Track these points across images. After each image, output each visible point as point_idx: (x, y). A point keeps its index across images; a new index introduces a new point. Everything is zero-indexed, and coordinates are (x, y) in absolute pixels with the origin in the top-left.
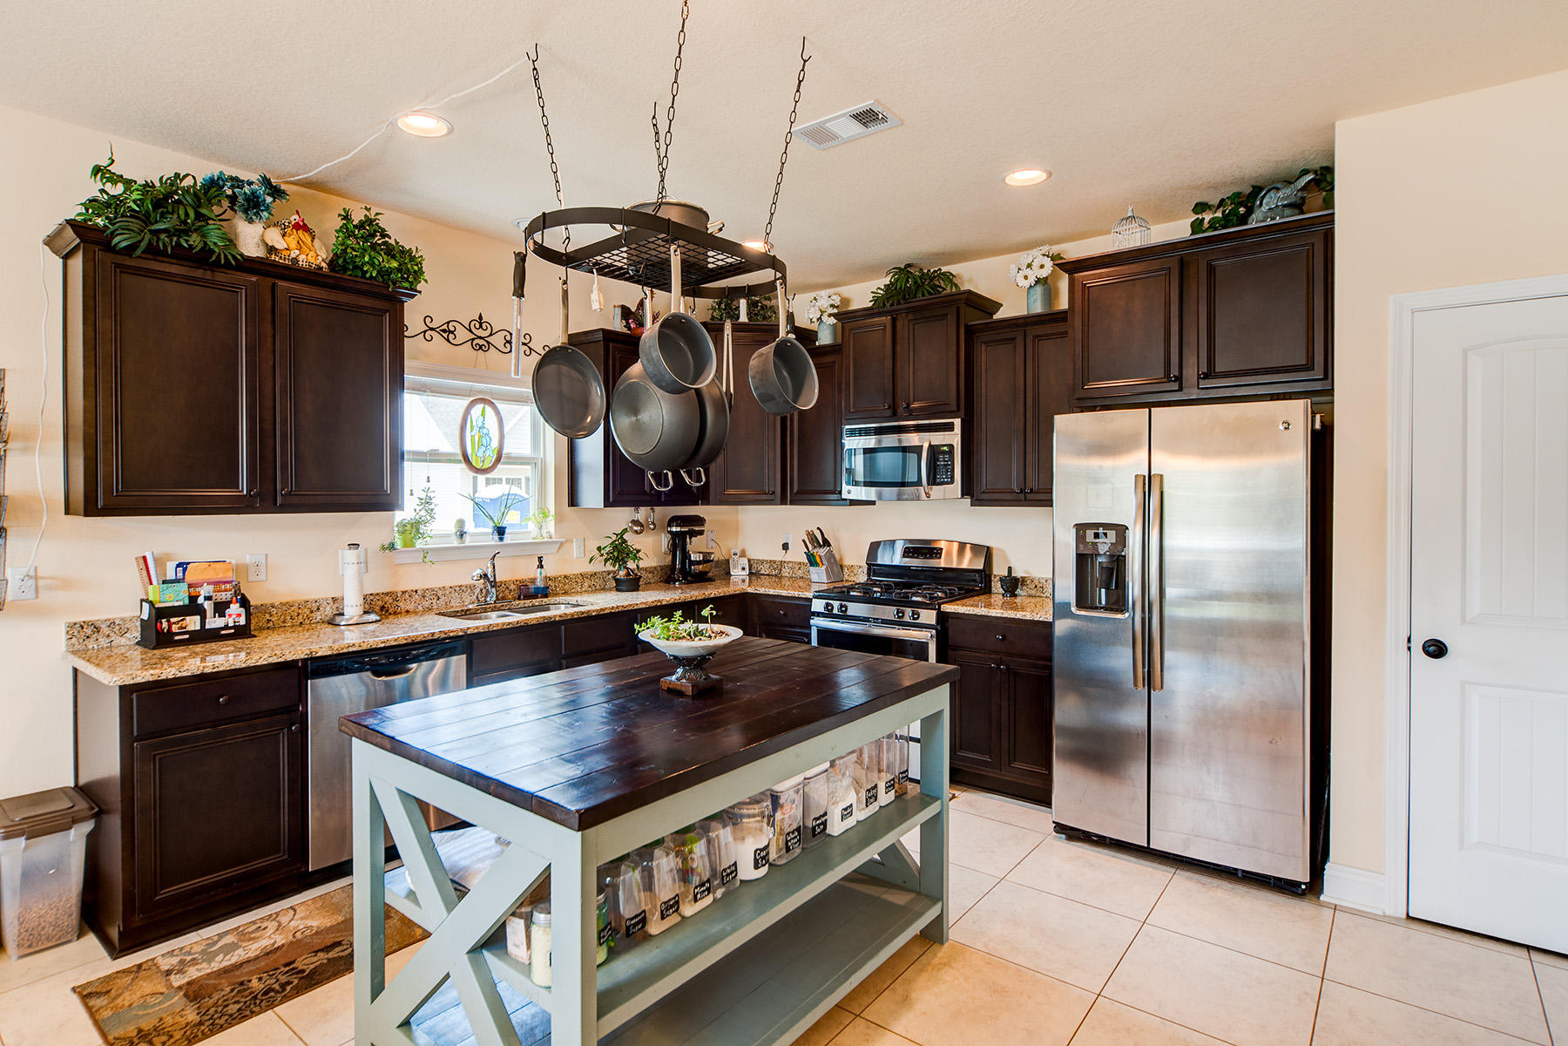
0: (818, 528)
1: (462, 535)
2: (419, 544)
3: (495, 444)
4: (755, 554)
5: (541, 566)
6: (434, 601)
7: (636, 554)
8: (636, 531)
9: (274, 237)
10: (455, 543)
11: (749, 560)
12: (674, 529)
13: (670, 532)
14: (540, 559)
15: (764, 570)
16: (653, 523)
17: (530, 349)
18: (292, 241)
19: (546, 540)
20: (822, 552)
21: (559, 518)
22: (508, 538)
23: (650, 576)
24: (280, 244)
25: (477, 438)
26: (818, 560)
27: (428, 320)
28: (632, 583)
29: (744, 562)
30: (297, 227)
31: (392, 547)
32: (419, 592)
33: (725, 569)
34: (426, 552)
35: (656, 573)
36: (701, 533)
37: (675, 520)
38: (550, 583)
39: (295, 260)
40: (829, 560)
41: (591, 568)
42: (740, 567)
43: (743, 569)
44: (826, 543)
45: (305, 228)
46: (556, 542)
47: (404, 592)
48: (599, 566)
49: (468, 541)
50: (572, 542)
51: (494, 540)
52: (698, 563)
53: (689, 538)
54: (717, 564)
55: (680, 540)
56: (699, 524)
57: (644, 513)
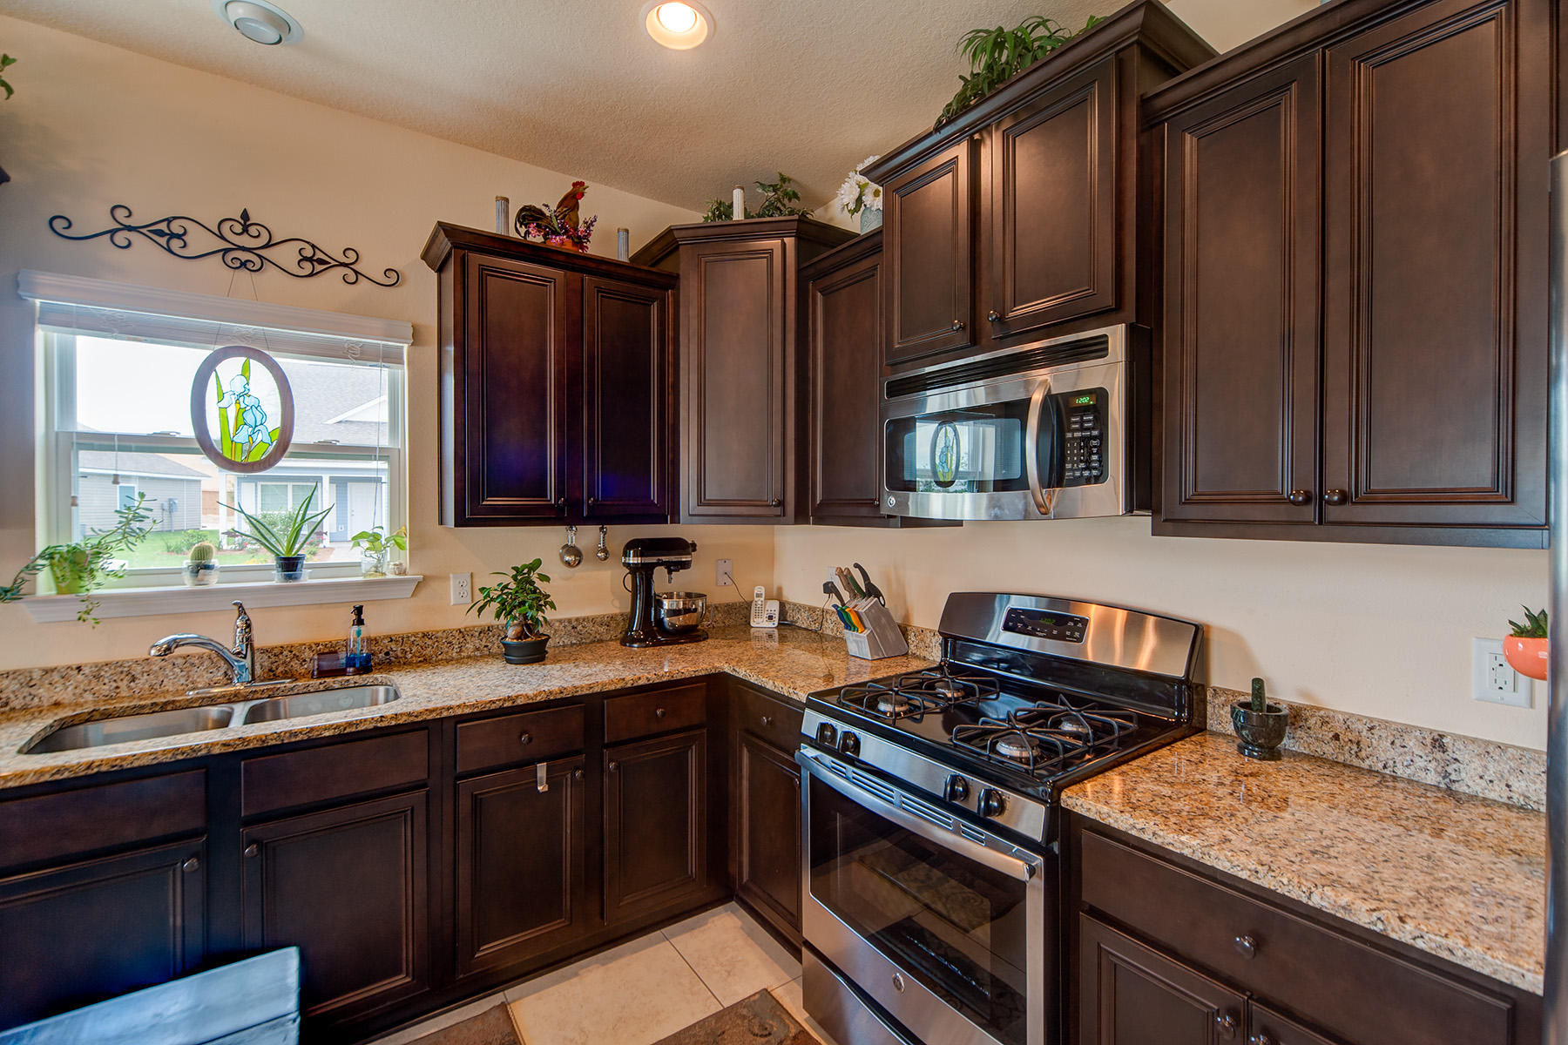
0: (857, 566)
1: (202, 570)
2: (92, 587)
3: (274, 422)
4: (794, 595)
5: (360, 622)
6: (123, 685)
7: (542, 601)
8: (568, 563)
10: (188, 584)
11: (782, 605)
12: (632, 560)
13: (627, 565)
14: (359, 610)
15: (803, 620)
16: (605, 550)
17: (356, 272)
19: (390, 576)
20: (864, 605)
21: (416, 544)
22: (306, 577)
23: (601, 629)
25: (232, 413)
26: (854, 620)
27: (121, 214)
28: (532, 650)
29: (774, 607)
32: (86, 670)
35: (613, 624)
36: (685, 565)
37: (634, 545)
38: (393, 646)
40: (876, 622)
41: (473, 620)
42: (765, 615)
43: (770, 618)
44: (872, 591)
46: (413, 580)
47: (47, 671)
48: (489, 617)
49: (215, 581)
50: (446, 578)
51: (276, 579)
52: (674, 613)
53: (660, 574)
54: (730, 609)
55: (642, 575)
56: (676, 552)
57: (587, 536)
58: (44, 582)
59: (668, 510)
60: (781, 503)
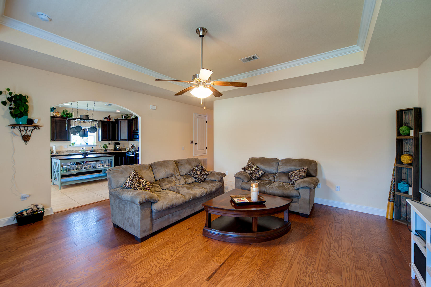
0: (133, 144)
1: (81, 144)
2: (75, 145)
7: (107, 147)
8: (109, 144)
9: (54, 114)
10: (80, 145)
11: (129, 149)
12: (115, 144)
14: (92, 147)
16: (112, 143)
18: (56, 114)
19: (94, 145)
20: (133, 147)
21: (96, 143)
22: (88, 145)
24: (55, 114)
28: (106, 150)
29: (128, 149)
30: (57, 112)
31: (71, 145)
33: (125, 149)
34: (75, 146)
36: (119, 145)
38: (94, 150)
39: (57, 116)
40: (134, 148)
41: (102, 149)
44: (134, 146)
45: (58, 112)
46: (96, 145)
48: (102, 148)
49: (82, 145)
50: (98, 145)
51: (86, 145)
52: (118, 148)
53: (117, 145)
54: (124, 149)
55: (115, 145)
56: (119, 144)
57: (110, 142)
58: (72, 145)
59: (118, 140)
60: (127, 140)
